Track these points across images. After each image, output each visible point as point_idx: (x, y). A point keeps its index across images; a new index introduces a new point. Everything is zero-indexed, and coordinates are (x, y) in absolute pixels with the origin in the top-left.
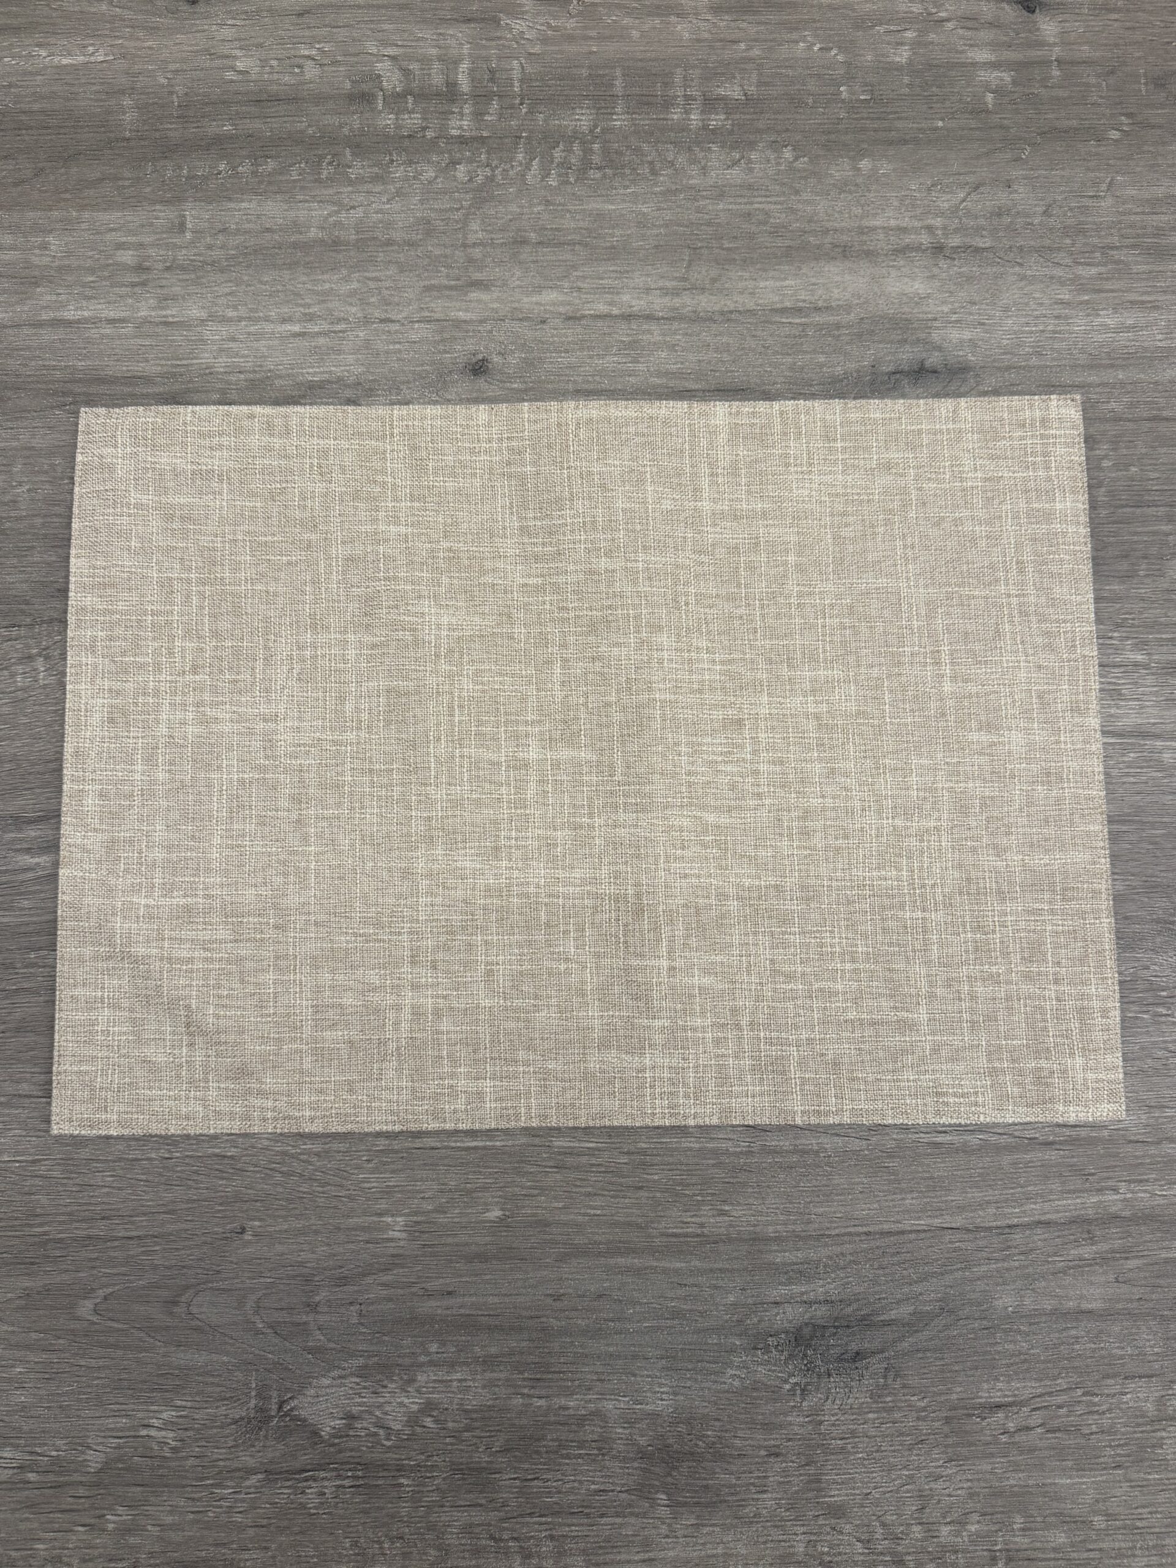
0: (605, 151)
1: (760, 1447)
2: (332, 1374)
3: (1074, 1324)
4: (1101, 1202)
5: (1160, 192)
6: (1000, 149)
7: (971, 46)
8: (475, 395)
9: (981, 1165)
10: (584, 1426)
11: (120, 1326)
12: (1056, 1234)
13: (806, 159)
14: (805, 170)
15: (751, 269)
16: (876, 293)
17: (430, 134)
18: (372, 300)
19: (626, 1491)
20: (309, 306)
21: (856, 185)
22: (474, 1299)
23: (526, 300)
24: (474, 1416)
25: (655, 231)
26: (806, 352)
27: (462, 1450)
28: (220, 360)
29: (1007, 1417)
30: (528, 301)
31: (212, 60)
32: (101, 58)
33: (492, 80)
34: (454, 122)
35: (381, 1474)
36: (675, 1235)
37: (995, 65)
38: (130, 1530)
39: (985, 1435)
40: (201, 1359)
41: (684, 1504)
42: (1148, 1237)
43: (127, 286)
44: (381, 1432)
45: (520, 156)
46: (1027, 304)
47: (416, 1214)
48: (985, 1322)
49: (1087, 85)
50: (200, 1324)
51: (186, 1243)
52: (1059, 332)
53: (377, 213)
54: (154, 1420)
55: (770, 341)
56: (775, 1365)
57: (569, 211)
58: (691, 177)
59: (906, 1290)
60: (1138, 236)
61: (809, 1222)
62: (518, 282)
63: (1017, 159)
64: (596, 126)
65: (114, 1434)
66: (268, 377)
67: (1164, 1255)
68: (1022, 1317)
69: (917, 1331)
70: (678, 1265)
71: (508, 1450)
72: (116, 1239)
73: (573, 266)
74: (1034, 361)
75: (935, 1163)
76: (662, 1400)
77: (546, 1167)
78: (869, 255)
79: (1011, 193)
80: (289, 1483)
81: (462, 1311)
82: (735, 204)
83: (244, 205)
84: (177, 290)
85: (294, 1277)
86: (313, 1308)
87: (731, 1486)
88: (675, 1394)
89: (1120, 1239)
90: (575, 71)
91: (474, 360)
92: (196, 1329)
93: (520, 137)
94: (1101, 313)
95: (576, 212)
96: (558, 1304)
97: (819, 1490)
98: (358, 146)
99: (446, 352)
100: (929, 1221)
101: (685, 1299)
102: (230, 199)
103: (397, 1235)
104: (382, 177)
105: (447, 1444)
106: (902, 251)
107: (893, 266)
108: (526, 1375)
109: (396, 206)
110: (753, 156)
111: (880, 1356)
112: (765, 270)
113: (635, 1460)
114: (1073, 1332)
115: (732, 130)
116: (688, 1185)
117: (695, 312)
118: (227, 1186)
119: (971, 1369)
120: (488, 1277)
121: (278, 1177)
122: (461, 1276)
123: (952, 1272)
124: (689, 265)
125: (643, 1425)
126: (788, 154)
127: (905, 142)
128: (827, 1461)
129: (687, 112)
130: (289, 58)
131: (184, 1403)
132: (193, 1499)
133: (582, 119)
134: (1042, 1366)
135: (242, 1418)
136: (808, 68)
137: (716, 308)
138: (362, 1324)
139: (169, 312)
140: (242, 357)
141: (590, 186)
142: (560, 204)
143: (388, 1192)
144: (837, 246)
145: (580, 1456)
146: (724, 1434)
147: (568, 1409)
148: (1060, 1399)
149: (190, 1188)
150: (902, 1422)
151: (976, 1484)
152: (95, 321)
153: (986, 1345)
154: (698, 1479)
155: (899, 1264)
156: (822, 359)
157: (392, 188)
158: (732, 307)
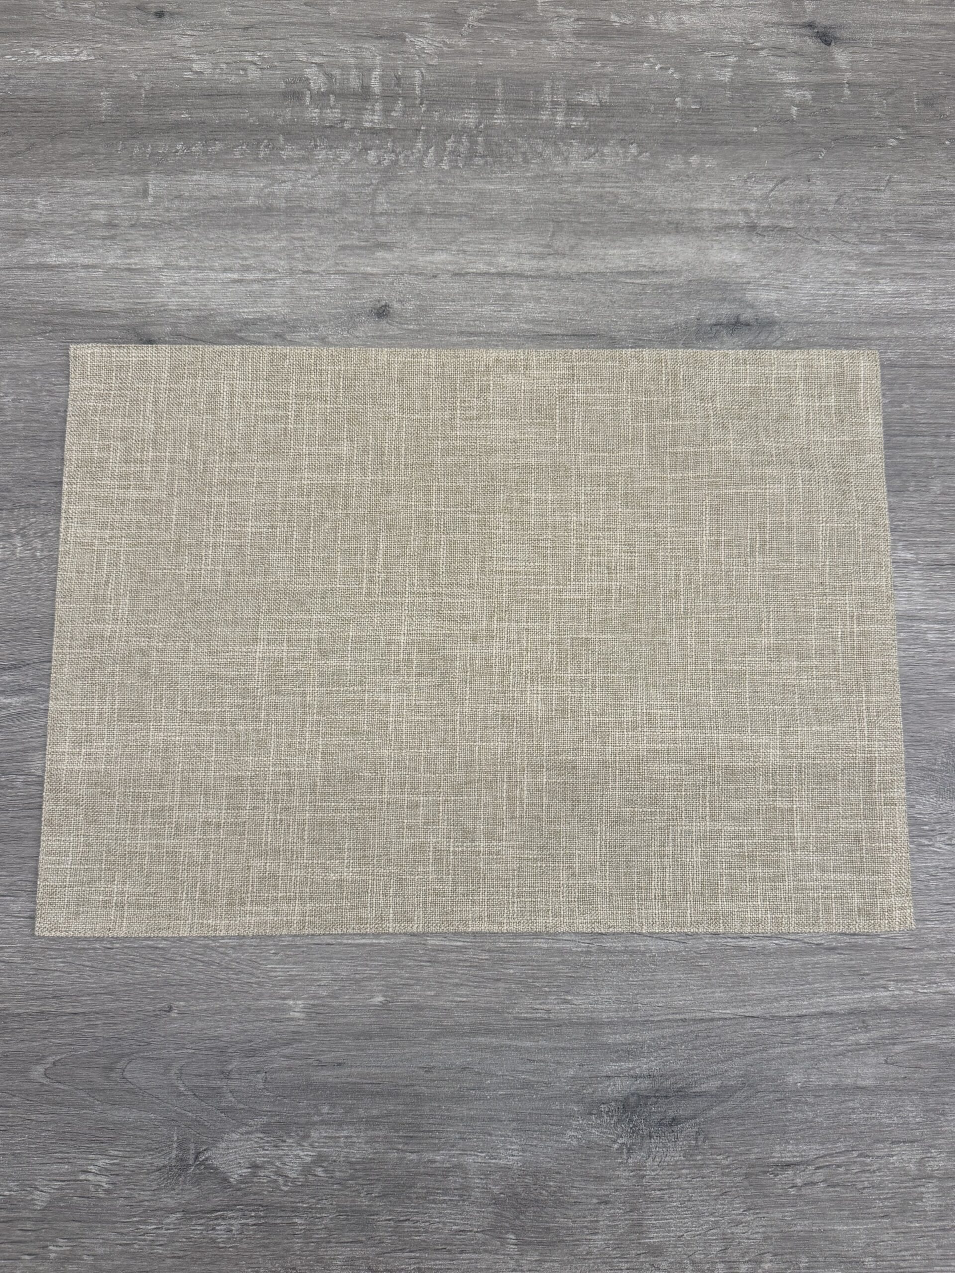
0: (488, 143)
1: (593, 1196)
2: (240, 1130)
3: (851, 1098)
4: (874, 997)
5: (928, 188)
6: (801, 150)
7: (780, 69)
8: (378, 333)
9: (777, 965)
10: (448, 1176)
11: (66, 1087)
12: (838, 1023)
13: (648, 154)
14: (647, 163)
15: (603, 240)
16: (701, 261)
17: (347, 126)
18: (298, 255)
19: (481, 1232)
20: (245, 259)
21: (688, 176)
22: (359, 1070)
23: (421, 259)
24: (358, 1167)
25: (526, 208)
26: (645, 307)
27: (346, 1195)
28: (173, 300)
29: (795, 1174)
30: (422, 260)
31: (173, 62)
32: (84, 58)
33: (398, 84)
34: (367, 117)
35: (279, 1215)
36: (526, 1019)
37: (799, 85)
38: (69, 1259)
39: (778, 1189)
40: (132, 1115)
41: (529, 1243)
42: (911, 1027)
43: (99, 239)
44: (280, 1179)
45: (419, 145)
46: (822, 273)
47: (313, 998)
48: (779, 1095)
49: (871, 103)
50: (132, 1086)
51: (123, 1019)
52: (848, 296)
53: (303, 186)
54: (92, 1167)
55: (616, 298)
56: (606, 1128)
57: (457, 189)
58: (557, 166)
59: (714, 1067)
60: (911, 222)
61: (636, 1010)
62: (415, 245)
63: (817, 159)
64: (480, 123)
65: (58, 1178)
66: (211, 315)
67: (925, 1041)
68: (809, 1091)
69: (722, 1102)
70: (529, 1044)
71: (385, 1196)
72: (65, 1014)
73: (460, 234)
74: (827, 318)
75: (739, 963)
76: (513, 1155)
77: (421, 961)
78: (697, 231)
79: (810, 185)
80: (203, 1221)
81: (350, 1079)
82: (591, 187)
83: (196, 177)
84: (140, 243)
85: (211, 1049)
86: (226, 1074)
87: (568, 1229)
88: (523, 1151)
89: (889, 1027)
90: (464, 79)
91: (378, 306)
92: (130, 1091)
93: (419, 130)
94: (881, 282)
95: (463, 190)
96: (429, 1075)
97: (642, 1233)
98: (289, 133)
99: (356, 298)
100: (734, 1011)
101: (533, 1072)
102: (185, 172)
103: (297, 1015)
104: (308, 158)
105: (334, 1190)
106: (722, 229)
107: (716, 240)
108: (401, 1134)
109: (318, 181)
110: (606, 150)
111: (693, 1121)
112: (614, 241)
113: (490, 1205)
114: (850, 1104)
115: (590, 130)
116: (538, 978)
117: (557, 272)
118: (157, 972)
119: (766, 1134)
120: (371, 1052)
121: (200, 966)
122: (349, 1050)
123: (752, 1052)
124: (553, 235)
125: (496, 1176)
126: (633, 149)
127: (727, 143)
128: (647, 1208)
129: (553, 114)
130: (235, 62)
131: (117, 1153)
132: (122, 1234)
133: (470, 118)
134: (825, 1132)
135: (165, 1166)
136: (650, 83)
137: (574, 269)
138: (266, 1089)
139: (132, 260)
140: (192, 297)
141: (474, 170)
142: (450, 184)
143: (291, 980)
144: (671, 223)
145: (444, 1202)
146: (563, 1185)
147: (435, 1162)
148: (839, 1160)
149: (127, 973)
150: (710, 1177)
151: (769, 1229)
152: (72, 266)
153: (779, 1114)
154: (541, 1222)
155: (710, 1045)
156: (657, 312)
157: (316, 168)
158: (586, 269)
